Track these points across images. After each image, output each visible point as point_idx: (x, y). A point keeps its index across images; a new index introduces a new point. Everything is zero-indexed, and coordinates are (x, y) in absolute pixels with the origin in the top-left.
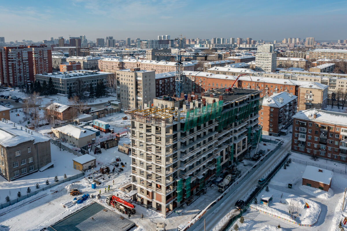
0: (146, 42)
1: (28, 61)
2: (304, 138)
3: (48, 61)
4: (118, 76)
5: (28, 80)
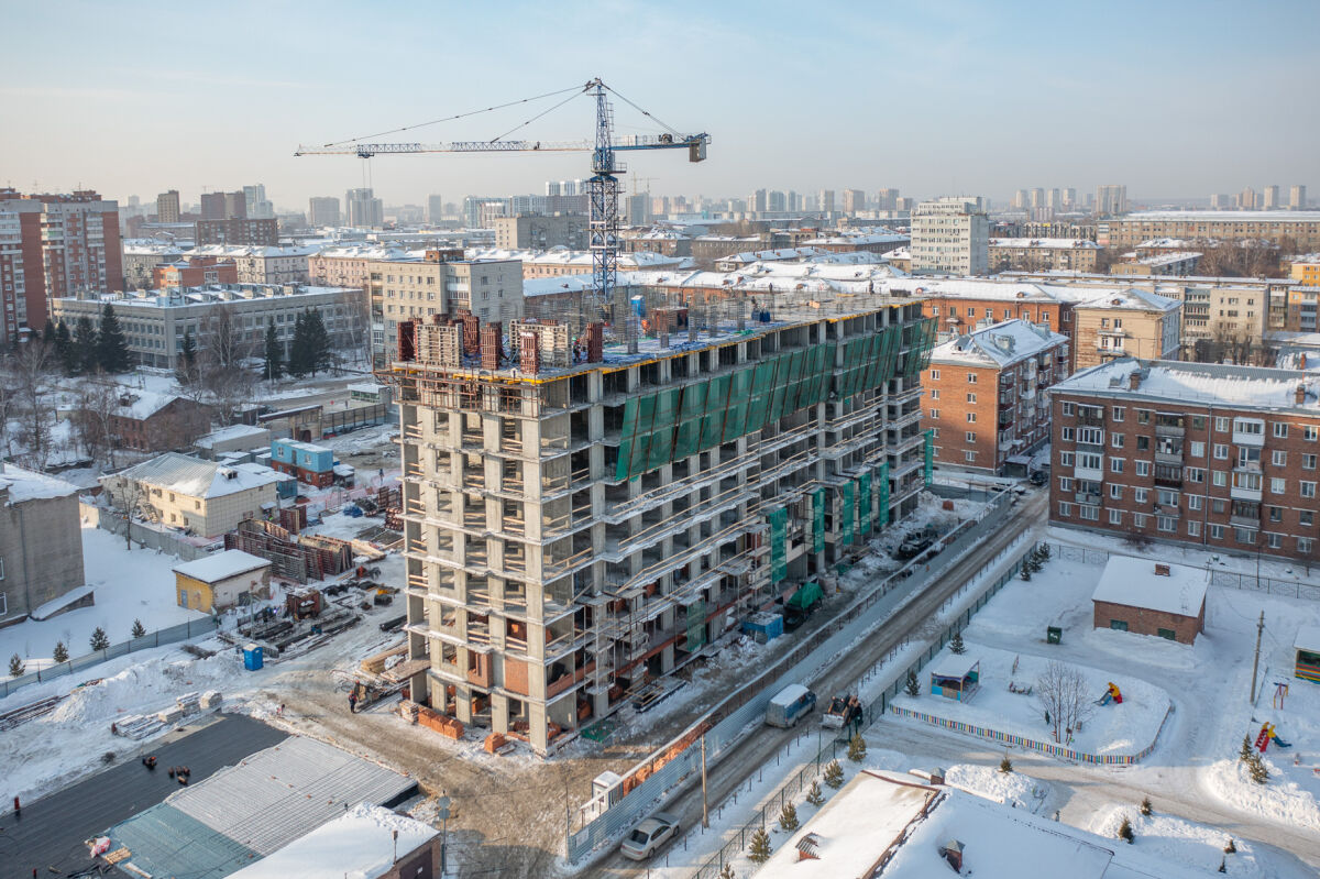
0: (498, 204)
1: (20, 251)
2: (1097, 467)
3: (106, 257)
4: (377, 283)
5: (22, 325)
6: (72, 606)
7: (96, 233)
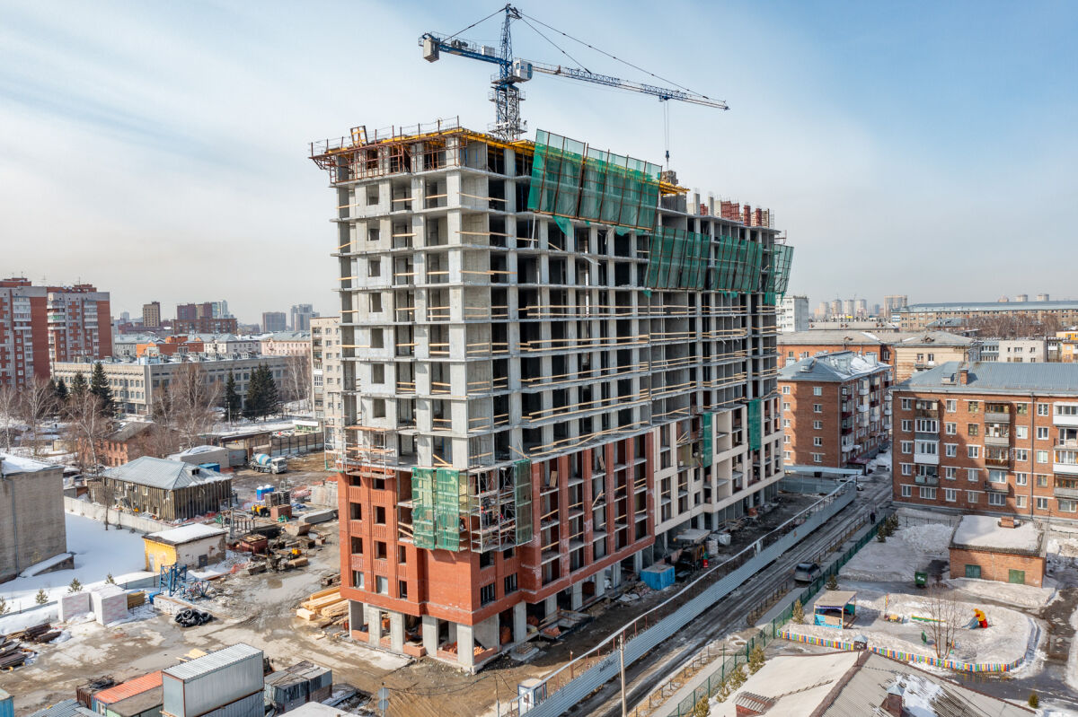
1: (30, 328)
2: (934, 452)
3: (100, 337)
4: (317, 335)
6: (55, 568)
7: (91, 317)
